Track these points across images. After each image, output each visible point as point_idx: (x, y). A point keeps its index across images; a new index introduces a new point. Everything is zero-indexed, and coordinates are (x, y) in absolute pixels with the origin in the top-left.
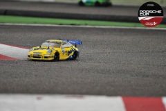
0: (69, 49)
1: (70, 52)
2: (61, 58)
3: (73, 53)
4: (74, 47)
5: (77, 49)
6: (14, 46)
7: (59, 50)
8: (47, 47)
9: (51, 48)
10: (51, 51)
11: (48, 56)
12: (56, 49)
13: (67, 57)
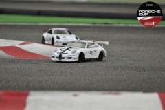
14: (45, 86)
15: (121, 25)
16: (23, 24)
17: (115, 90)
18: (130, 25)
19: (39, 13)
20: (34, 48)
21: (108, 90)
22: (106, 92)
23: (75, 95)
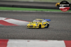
0: (45, 23)
1: (46, 24)
2: (42, 27)
3: (47, 25)
4: (47, 22)
5: (49, 23)
6: (17, 20)
7: (41, 23)
8: (36, 22)
9: (37, 23)
10: (38, 24)
11: (36, 26)
12: (40, 23)
13: (45, 27)
14: (15, 37)
15: (48, 12)
16: (6, 11)
17: (45, 39)
18: (52, 12)
19: (13, 6)
20: (11, 21)
21: (42, 39)
22: (42, 40)
23: (28, 41)
